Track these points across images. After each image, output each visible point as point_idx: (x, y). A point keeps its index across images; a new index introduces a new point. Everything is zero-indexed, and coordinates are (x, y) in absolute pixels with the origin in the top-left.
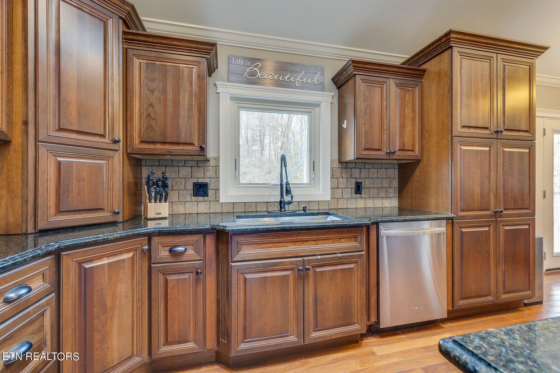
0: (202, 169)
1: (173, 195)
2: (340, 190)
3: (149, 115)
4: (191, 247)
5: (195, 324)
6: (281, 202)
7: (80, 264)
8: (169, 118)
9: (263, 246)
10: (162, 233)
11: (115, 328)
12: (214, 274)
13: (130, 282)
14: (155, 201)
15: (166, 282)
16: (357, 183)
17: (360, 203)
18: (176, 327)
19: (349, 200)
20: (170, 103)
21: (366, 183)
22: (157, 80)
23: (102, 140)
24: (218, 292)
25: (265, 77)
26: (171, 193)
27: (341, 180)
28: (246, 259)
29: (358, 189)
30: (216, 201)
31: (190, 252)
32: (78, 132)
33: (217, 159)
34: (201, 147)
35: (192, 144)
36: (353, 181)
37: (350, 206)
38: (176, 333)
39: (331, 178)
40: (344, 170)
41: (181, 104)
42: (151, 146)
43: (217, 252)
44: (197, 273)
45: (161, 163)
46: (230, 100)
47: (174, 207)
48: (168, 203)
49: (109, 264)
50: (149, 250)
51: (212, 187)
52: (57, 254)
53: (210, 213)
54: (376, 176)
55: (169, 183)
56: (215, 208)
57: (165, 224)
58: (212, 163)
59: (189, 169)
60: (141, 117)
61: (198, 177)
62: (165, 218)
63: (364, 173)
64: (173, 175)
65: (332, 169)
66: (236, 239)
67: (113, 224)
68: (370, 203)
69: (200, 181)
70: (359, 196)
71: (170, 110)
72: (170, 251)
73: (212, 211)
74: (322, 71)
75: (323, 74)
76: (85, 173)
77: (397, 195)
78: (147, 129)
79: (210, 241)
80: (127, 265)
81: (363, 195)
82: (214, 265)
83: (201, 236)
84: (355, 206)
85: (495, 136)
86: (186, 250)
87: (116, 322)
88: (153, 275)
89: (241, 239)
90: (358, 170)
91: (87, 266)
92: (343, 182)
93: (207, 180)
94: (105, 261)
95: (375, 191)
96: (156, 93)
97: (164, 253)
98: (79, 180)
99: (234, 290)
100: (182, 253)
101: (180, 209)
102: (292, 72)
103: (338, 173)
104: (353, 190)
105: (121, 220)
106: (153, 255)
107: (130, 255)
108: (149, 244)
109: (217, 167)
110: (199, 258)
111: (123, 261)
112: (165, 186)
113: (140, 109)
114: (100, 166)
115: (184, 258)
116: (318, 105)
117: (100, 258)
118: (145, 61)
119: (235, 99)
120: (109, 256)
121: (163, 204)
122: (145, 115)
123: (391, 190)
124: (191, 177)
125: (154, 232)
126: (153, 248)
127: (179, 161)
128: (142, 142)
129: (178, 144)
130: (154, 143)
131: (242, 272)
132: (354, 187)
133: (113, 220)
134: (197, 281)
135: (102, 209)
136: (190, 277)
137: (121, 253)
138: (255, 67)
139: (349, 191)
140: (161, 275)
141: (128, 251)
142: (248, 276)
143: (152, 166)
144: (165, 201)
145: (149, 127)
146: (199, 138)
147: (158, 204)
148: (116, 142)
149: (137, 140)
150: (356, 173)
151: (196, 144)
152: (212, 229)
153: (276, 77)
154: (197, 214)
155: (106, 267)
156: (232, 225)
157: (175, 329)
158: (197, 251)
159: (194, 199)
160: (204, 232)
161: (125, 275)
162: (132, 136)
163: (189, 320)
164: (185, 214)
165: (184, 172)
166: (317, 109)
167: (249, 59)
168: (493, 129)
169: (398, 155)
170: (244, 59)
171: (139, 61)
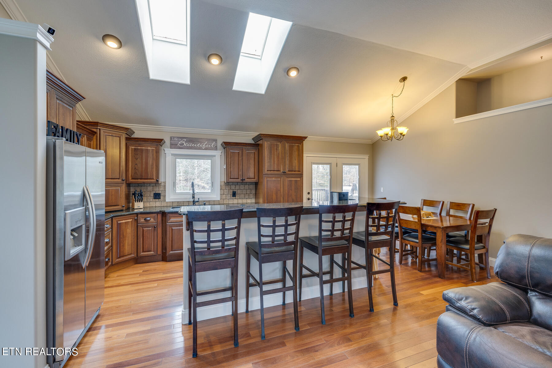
0: (158, 187)
1: (145, 199)
2: (225, 195)
3: (135, 168)
4: (152, 218)
5: (154, 245)
6: (193, 201)
7: (117, 221)
8: (143, 169)
9: (179, 217)
10: (141, 213)
11: (127, 243)
12: (161, 228)
13: (131, 229)
14: (138, 202)
15: (143, 230)
16: (233, 192)
17: (235, 201)
18: (147, 246)
19: (229, 200)
20: (144, 163)
21: (238, 192)
22: (139, 155)
23: (119, 180)
24: (162, 234)
25: (188, 145)
26: (143, 198)
27: (225, 191)
28: (173, 222)
29: (234, 194)
30: (164, 201)
31: (152, 220)
32: (111, 179)
33: (165, 183)
34: (157, 180)
35: (153, 179)
36: (232, 191)
37: (230, 203)
38: (147, 248)
39: (220, 190)
40: (227, 186)
41: (149, 163)
42: (136, 180)
43: (162, 220)
44: (154, 227)
45: (139, 185)
46: (171, 155)
47: (145, 204)
48: (142, 203)
49: (125, 222)
50: (137, 219)
51: (162, 195)
52: (112, 218)
53: (161, 206)
54: (243, 188)
55: (143, 194)
56: (164, 204)
57: (142, 210)
58: (162, 184)
59: (152, 187)
60: (132, 169)
61: (156, 190)
62: (141, 209)
63: (237, 187)
64: (145, 190)
65: (221, 186)
66: (169, 215)
67: (122, 210)
68: (240, 201)
69: (157, 192)
70: (235, 198)
71: (144, 166)
72: (145, 219)
73: (162, 205)
74: (216, 141)
75: (216, 143)
76: (113, 193)
77: (254, 197)
78: (134, 174)
79: (160, 216)
80: (130, 223)
81: (236, 197)
82: (161, 225)
83: (156, 214)
84: (232, 203)
85: (283, 174)
86: (150, 219)
87: (127, 241)
88: (138, 228)
89: (171, 215)
90: (234, 186)
91: (118, 222)
92: (226, 192)
93: (160, 192)
94: (124, 221)
95: (243, 195)
96: (138, 160)
97: (143, 220)
98: (111, 195)
99: (168, 233)
100: (149, 220)
101: (148, 205)
102: (201, 143)
103: (224, 187)
104: (232, 195)
105: (124, 209)
106: (138, 221)
107: (131, 220)
108: (137, 217)
109: (165, 186)
110: (155, 222)
111: (129, 222)
112: (141, 195)
113: (132, 166)
114: (118, 190)
115: (150, 222)
116: (215, 156)
117: (123, 220)
118: (134, 147)
119: (172, 155)
120: (125, 220)
121: (141, 202)
122: (134, 168)
123: (251, 195)
124: (153, 191)
125: (139, 213)
126: (138, 218)
127: (147, 184)
128: (132, 179)
129: (147, 179)
130: (138, 179)
131: (171, 226)
132: (232, 194)
133: (122, 209)
134: (154, 230)
135: (118, 205)
136: (152, 229)
137: (128, 219)
138: (183, 141)
139: (229, 196)
140: (141, 228)
141: (131, 219)
142: (173, 228)
143: (135, 186)
144: (142, 202)
145: (136, 173)
146: (156, 176)
147: (139, 203)
148: (123, 180)
149: (130, 178)
150: (233, 187)
151: (155, 179)
152: (160, 212)
153: (193, 145)
154: (156, 207)
155: (124, 223)
156: (167, 210)
157: (146, 247)
158: (154, 219)
159: (154, 200)
160: (157, 213)
161: (129, 226)
162: (128, 177)
163: (152, 244)
164: (150, 207)
165: (150, 188)
166: (214, 158)
167: (180, 138)
168: (282, 171)
169: (247, 180)
170: (178, 138)
171: (131, 148)
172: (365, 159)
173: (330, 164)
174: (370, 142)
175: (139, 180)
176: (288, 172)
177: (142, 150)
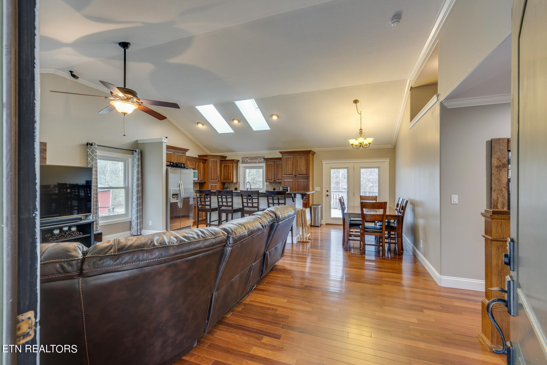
0: (236, 185)
8: (227, 175)
20: (227, 172)
21: (276, 188)
22: (227, 168)
23: (216, 181)
33: (239, 182)
35: (231, 180)
36: (273, 188)
41: (229, 172)
51: (238, 189)
64: (231, 186)
76: (214, 186)
85: (294, 176)
90: (274, 185)
93: (237, 187)
96: (225, 171)
109: (239, 184)
113: (223, 174)
114: (216, 185)
119: (243, 167)
129: (229, 180)
145: (224, 177)
148: (218, 181)
149: (222, 180)
167: (246, 157)
168: (294, 174)
169: (277, 181)
170: (245, 157)
171: (223, 165)
172: (386, 163)
173: (347, 168)
174: (390, 146)
175: (226, 181)
176: (299, 175)
177: (227, 165)
